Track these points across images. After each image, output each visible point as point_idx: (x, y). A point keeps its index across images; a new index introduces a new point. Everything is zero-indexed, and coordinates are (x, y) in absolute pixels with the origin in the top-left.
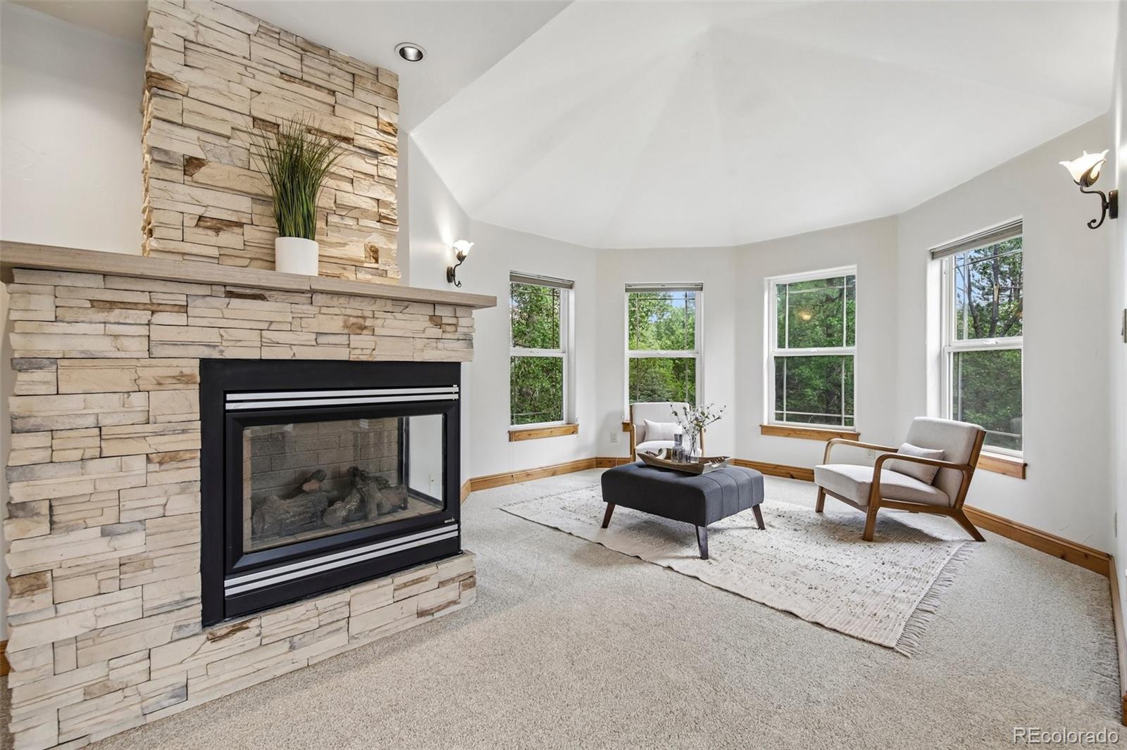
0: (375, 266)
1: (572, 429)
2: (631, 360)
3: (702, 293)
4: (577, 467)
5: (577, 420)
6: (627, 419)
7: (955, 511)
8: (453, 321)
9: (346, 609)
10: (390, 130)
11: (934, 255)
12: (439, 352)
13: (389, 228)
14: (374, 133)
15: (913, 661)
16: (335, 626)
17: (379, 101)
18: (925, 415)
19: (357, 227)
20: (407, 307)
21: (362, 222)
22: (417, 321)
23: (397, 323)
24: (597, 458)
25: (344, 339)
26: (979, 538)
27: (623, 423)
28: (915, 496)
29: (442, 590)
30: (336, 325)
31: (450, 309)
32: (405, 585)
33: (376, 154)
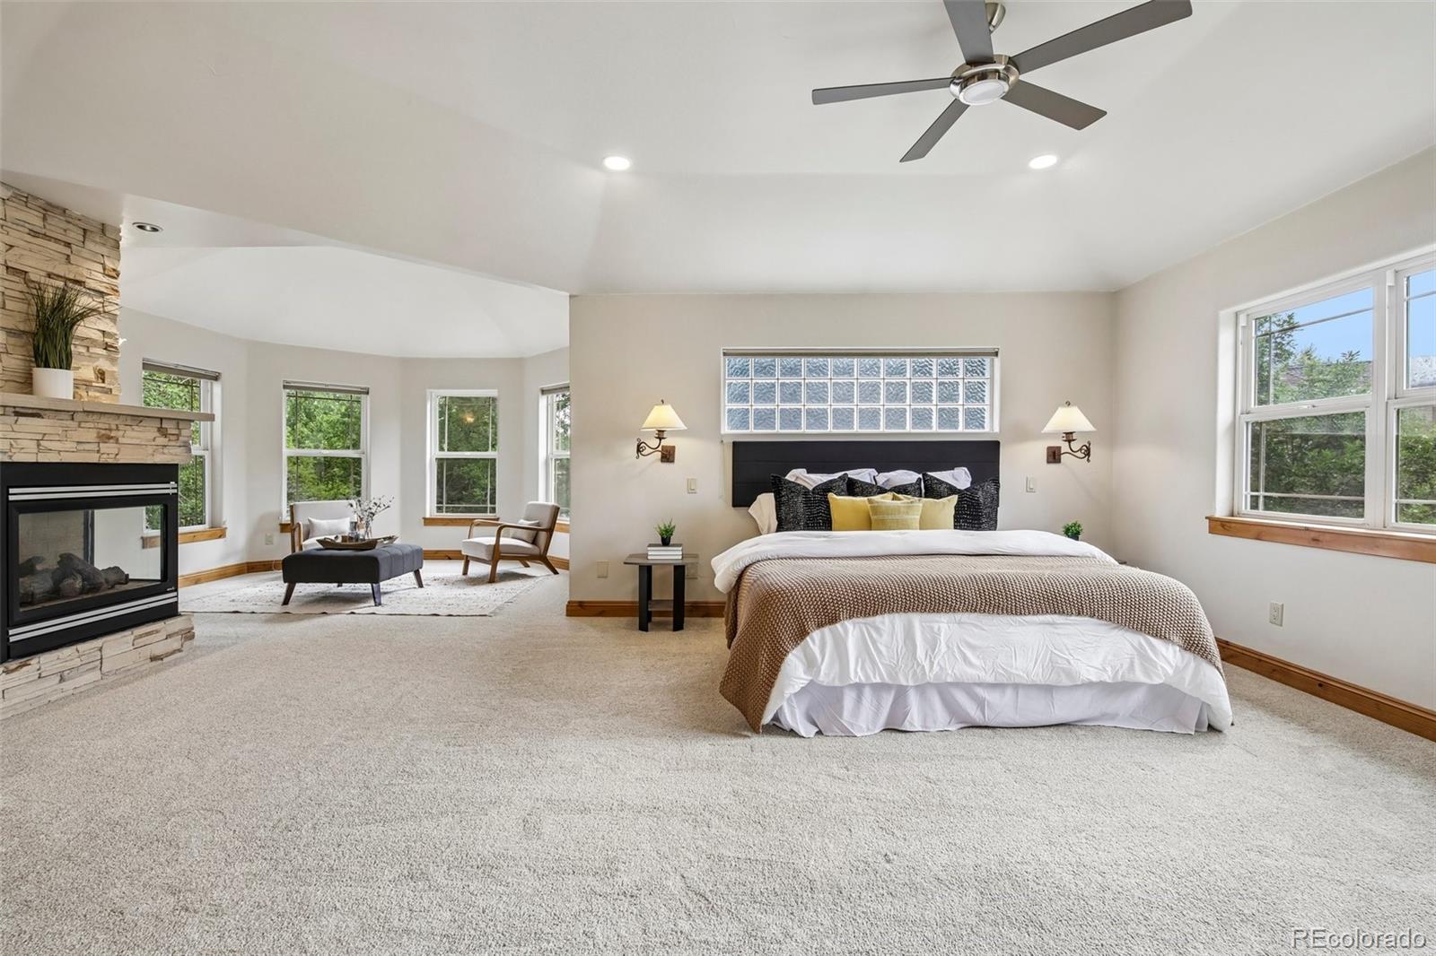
0: (103, 385)
1: (218, 532)
2: (289, 458)
3: (368, 397)
4: (221, 575)
5: (224, 523)
6: (286, 519)
7: (542, 558)
8: (176, 432)
9: (99, 653)
10: (114, 274)
11: (543, 392)
12: (165, 456)
13: (113, 355)
14: (100, 277)
15: (494, 617)
16: (91, 665)
17: (104, 250)
18: (537, 500)
19: (88, 354)
20: (141, 421)
21: (92, 350)
22: (148, 433)
23: (134, 434)
24: (248, 563)
25: (94, 447)
26: (556, 573)
27: (281, 525)
28: (520, 551)
29: (169, 640)
30: (91, 436)
31: (174, 422)
32: (141, 636)
33: (102, 294)
